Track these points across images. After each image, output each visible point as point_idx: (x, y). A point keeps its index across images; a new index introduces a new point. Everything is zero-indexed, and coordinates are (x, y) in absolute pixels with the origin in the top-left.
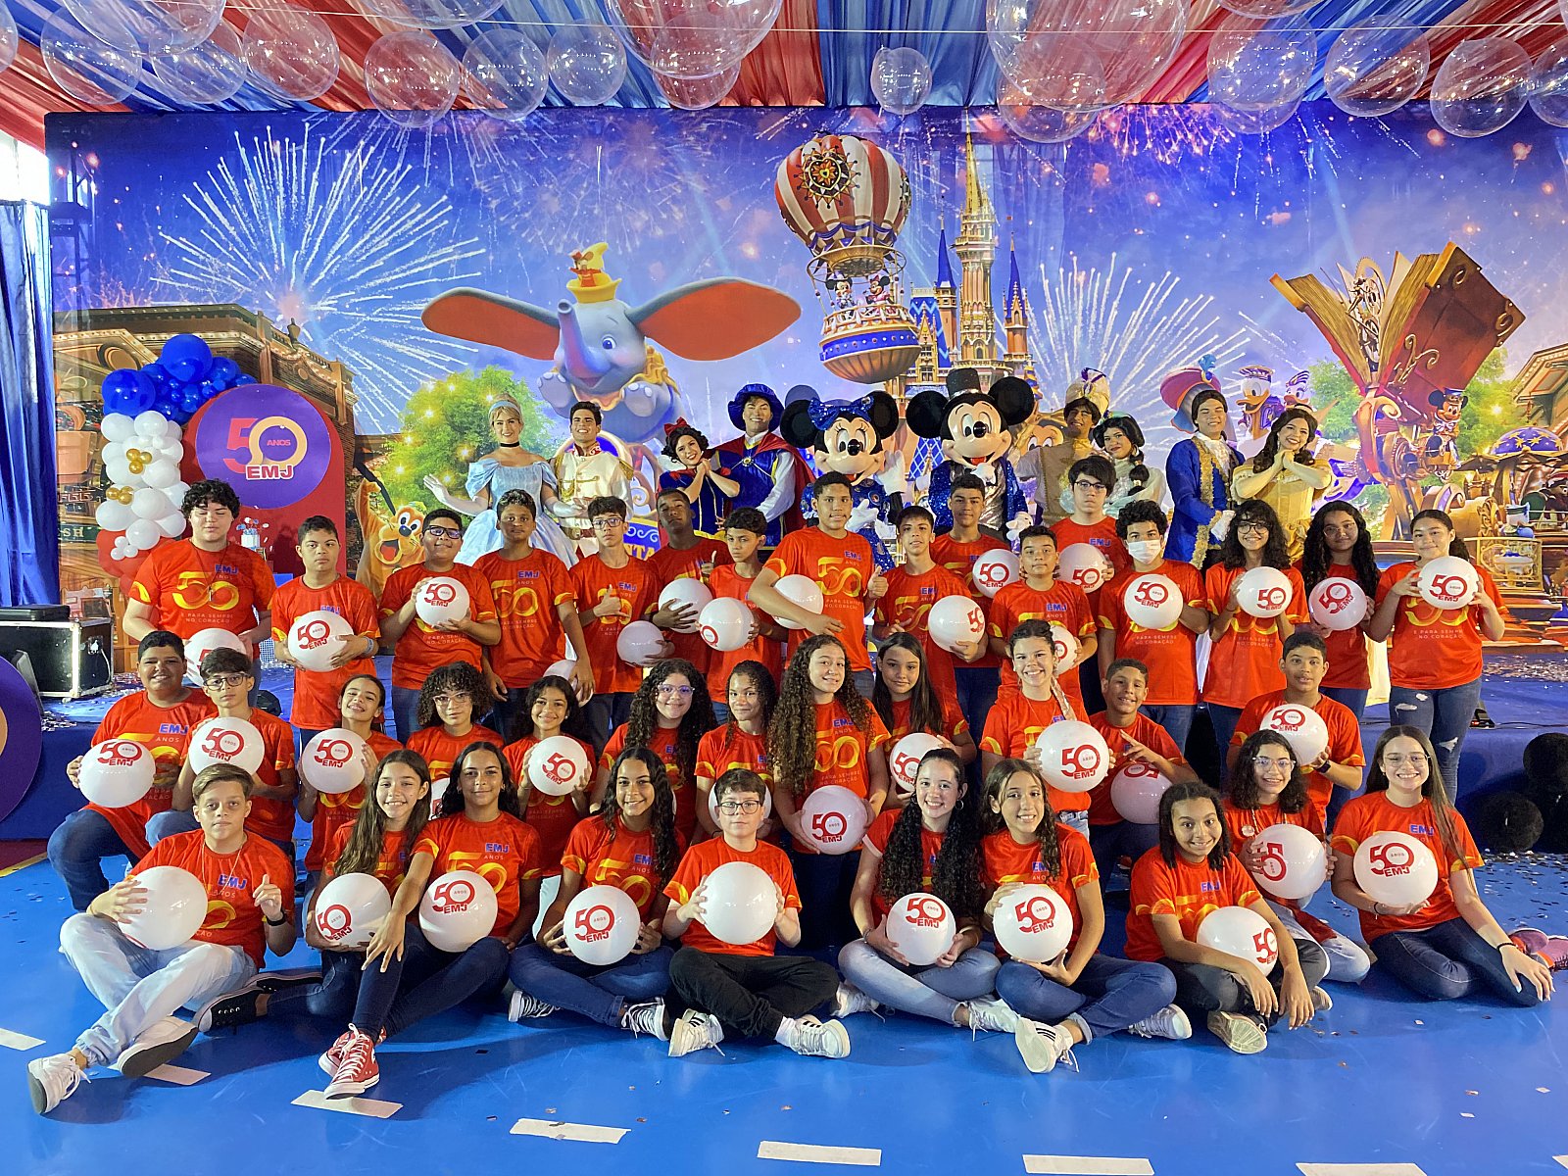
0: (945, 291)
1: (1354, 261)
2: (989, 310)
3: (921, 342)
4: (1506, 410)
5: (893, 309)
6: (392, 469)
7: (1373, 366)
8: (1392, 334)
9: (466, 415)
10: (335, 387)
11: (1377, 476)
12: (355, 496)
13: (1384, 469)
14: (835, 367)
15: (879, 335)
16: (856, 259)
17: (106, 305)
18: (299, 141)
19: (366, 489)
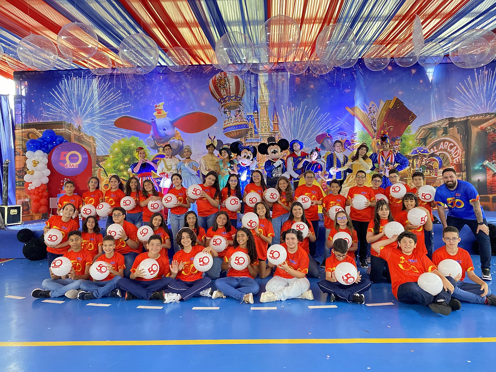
0: (256, 113)
1: (368, 102)
2: (268, 118)
3: (250, 127)
4: (413, 142)
5: (242, 118)
6: (108, 164)
7: (375, 131)
8: (380, 122)
9: (126, 149)
10: (91, 143)
12: (97, 172)
14: (227, 134)
15: (238, 125)
16: (232, 105)
17: (30, 122)
18: (81, 77)
19: (100, 170)
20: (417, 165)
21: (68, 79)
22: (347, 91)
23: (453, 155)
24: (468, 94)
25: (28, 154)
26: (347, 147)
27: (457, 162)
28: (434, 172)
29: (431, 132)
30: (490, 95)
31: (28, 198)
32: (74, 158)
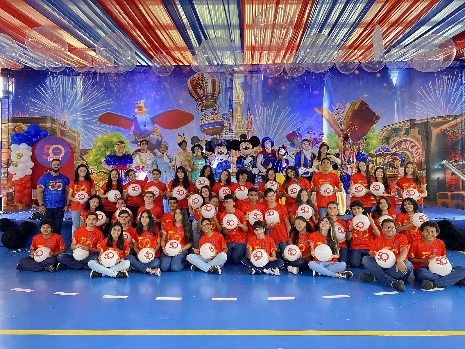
0: (231, 112)
1: (336, 104)
2: (242, 117)
3: (225, 125)
4: (377, 141)
5: (218, 117)
6: (90, 158)
7: (341, 130)
8: (346, 122)
9: (109, 144)
10: (76, 137)
14: (203, 131)
15: (214, 123)
16: (208, 104)
17: (16, 116)
18: (65, 75)
19: (82, 163)
20: (380, 163)
21: (53, 77)
22: (316, 92)
23: (414, 154)
24: (428, 97)
25: (13, 146)
26: (315, 145)
27: (418, 161)
28: (396, 169)
29: (393, 133)
30: (450, 99)
31: (12, 189)
32: (57, 151)
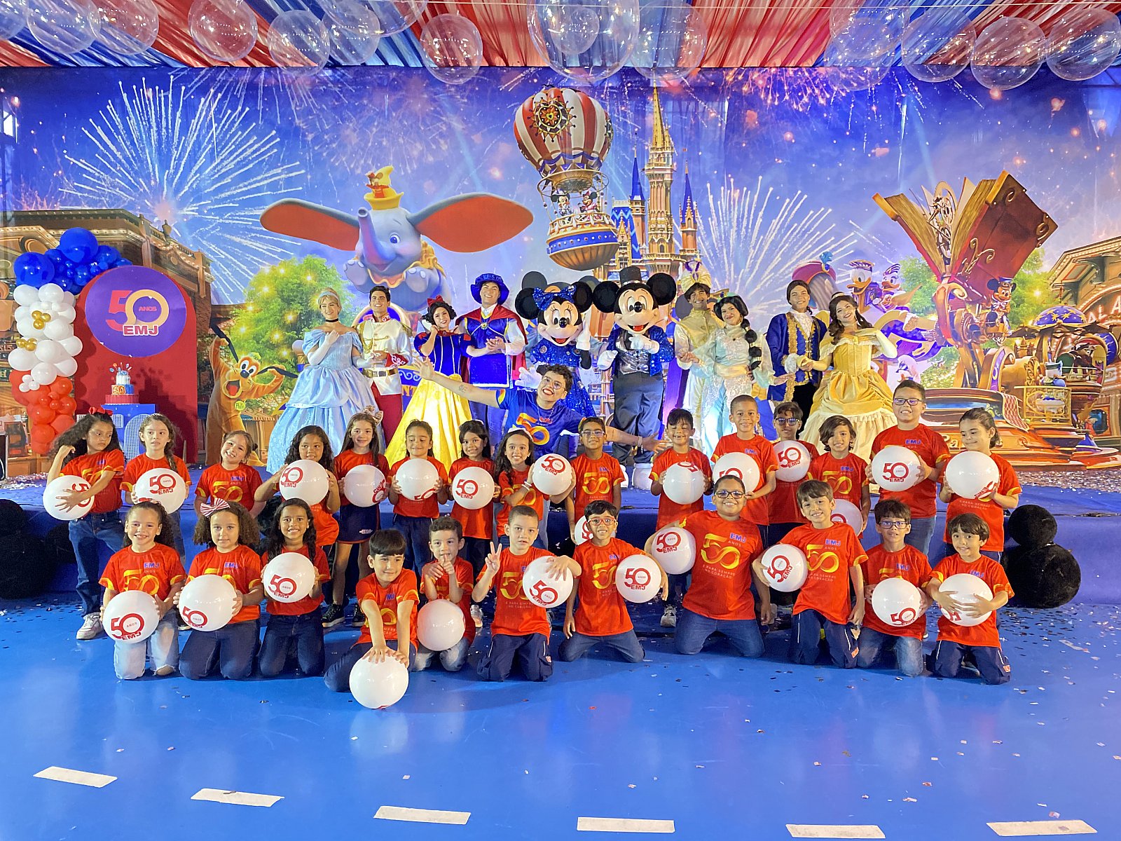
0: (637, 202)
1: (934, 186)
2: (669, 217)
3: (620, 240)
4: (1043, 294)
5: (599, 216)
6: (238, 329)
7: (947, 261)
8: (960, 238)
9: (292, 290)
10: (198, 270)
11: (950, 341)
12: (210, 348)
13: (956, 336)
14: (557, 258)
15: (589, 235)
16: (572, 179)
17: (26, 208)
19: (218, 343)
20: (1050, 353)
25: (22, 293)
26: (871, 301)
28: (1094, 372)
29: (1092, 269)
31: (21, 413)
32: (148, 309)
